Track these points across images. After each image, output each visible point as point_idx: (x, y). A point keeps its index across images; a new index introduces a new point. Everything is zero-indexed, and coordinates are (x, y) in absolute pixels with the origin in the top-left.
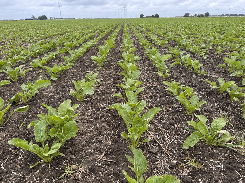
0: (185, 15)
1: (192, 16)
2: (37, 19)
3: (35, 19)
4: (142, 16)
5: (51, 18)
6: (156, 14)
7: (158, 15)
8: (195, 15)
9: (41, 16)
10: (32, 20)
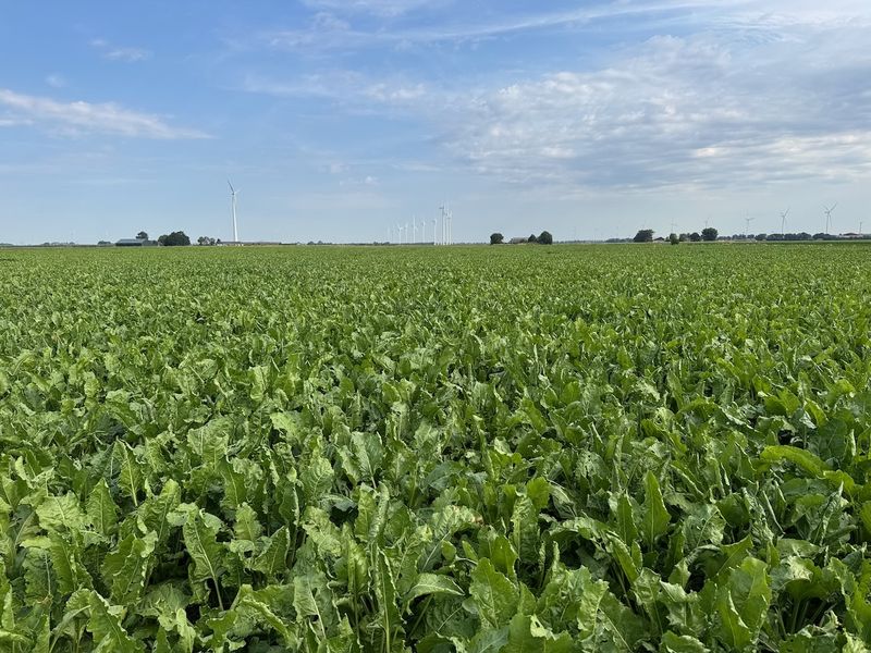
0: (638, 234)
1: (660, 239)
2: (155, 244)
3: (147, 243)
4: (496, 239)
5: (201, 240)
6: (542, 234)
7: (550, 236)
9: (169, 234)
10: (139, 245)
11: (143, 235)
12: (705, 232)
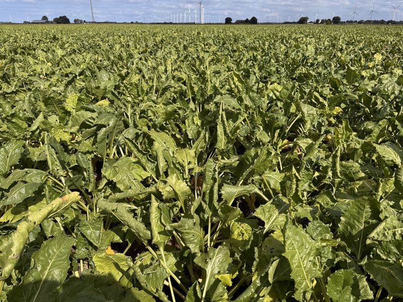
0: (300, 20)
1: (311, 22)
2: (52, 22)
3: (48, 22)
4: (228, 21)
5: (76, 21)
6: (252, 18)
7: (257, 19)
8: (318, 21)
9: (58, 17)
10: (43, 23)
11: (45, 18)
12: (334, 19)
